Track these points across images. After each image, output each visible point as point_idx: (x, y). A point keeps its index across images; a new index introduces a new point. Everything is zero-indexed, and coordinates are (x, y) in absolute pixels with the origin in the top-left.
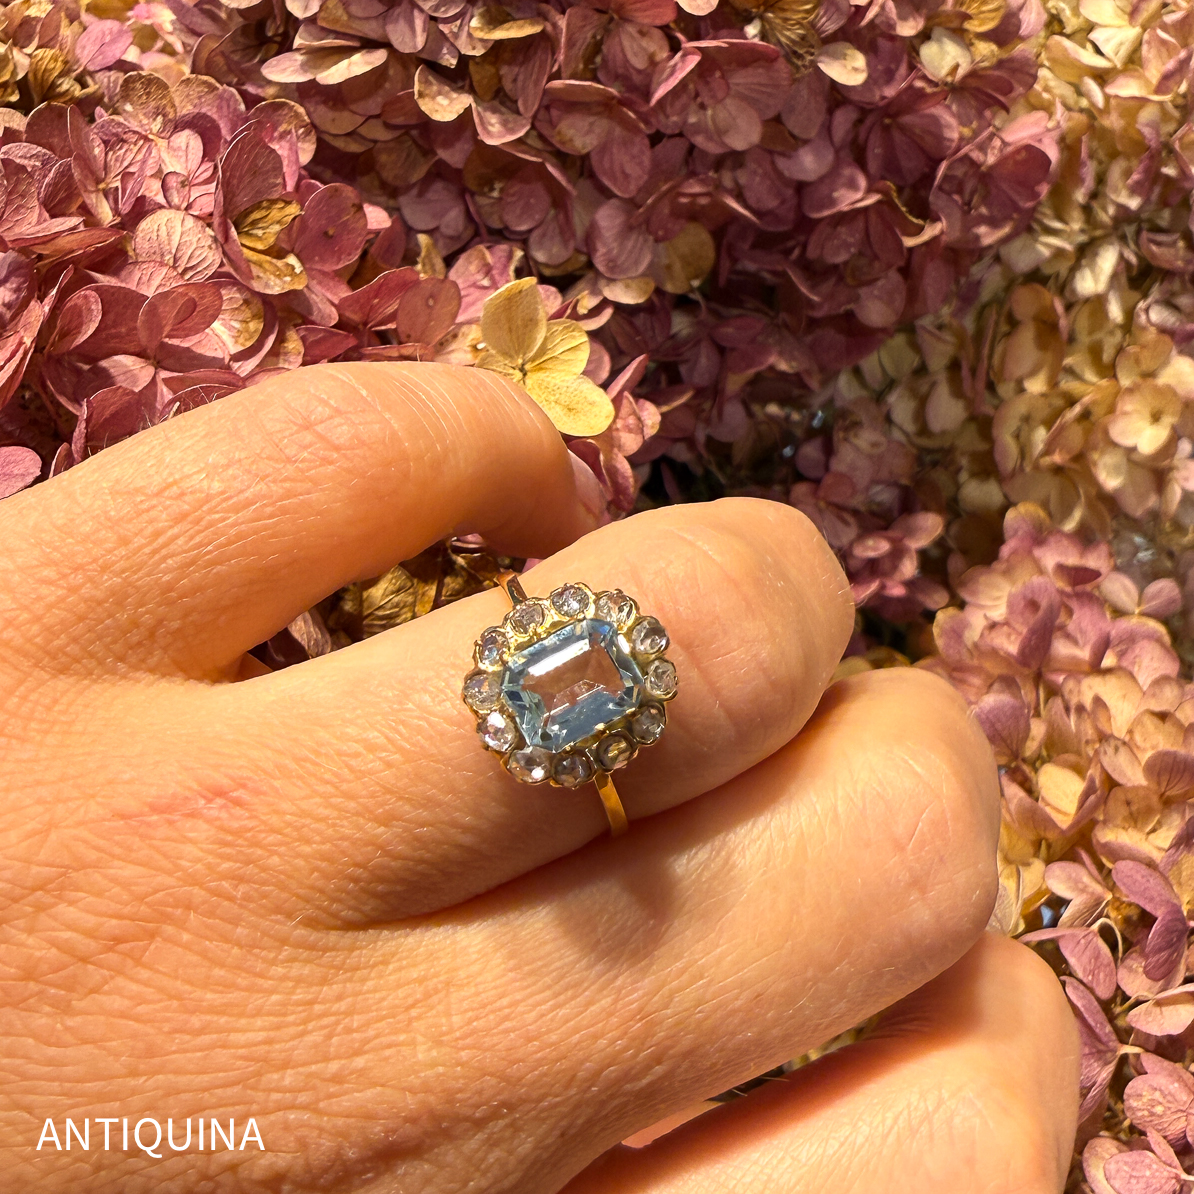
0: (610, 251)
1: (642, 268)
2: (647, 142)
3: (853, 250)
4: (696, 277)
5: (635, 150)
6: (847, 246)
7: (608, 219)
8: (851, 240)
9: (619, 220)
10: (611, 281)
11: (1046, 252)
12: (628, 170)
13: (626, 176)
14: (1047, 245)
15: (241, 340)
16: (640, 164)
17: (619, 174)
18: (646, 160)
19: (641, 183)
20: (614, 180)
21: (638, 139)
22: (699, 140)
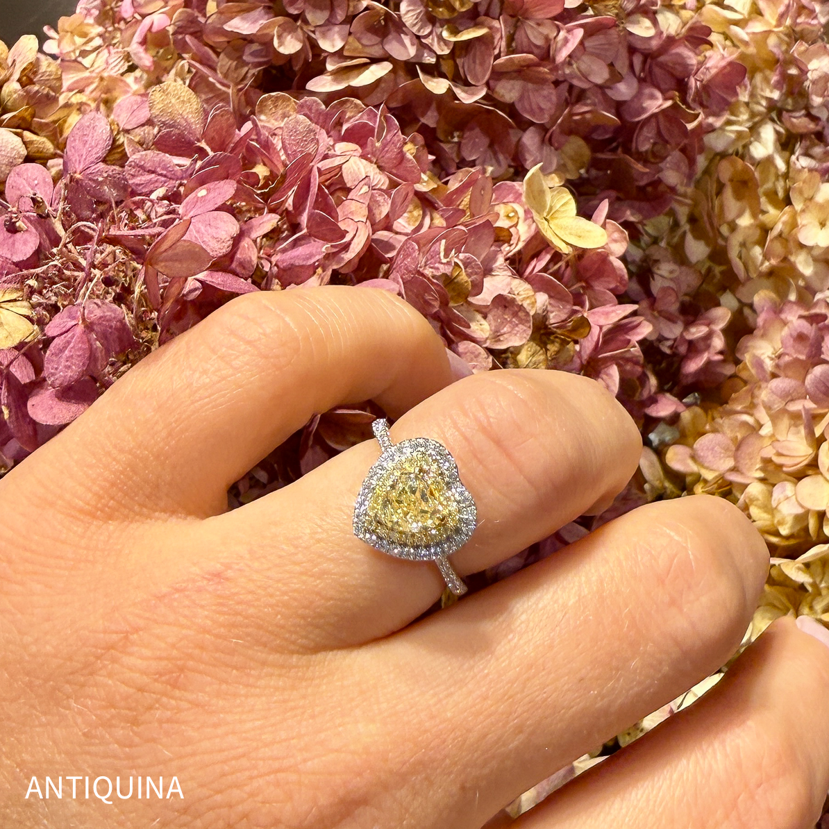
1: (554, 166)
2: (552, 86)
3: (652, 141)
4: (581, 168)
5: (545, 92)
6: (649, 139)
7: (530, 139)
8: (649, 135)
9: (537, 139)
11: (733, 136)
12: (543, 106)
13: (541, 109)
14: (732, 131)
15: (411, 223)
16: (550, 100)
17: (536, 110)
18: (554, 98)
19: (553, 111)
20: (533, 115)
21: (546, 86)
22: (576, 82)
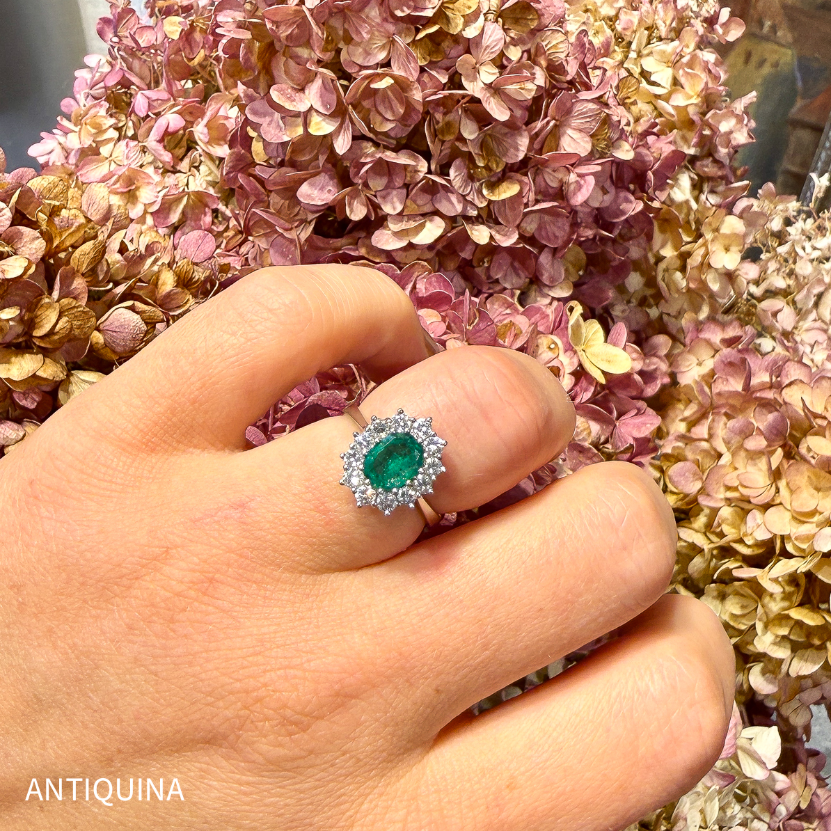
0: (550, 274)
2: (565, 218)
4: (580, 270)
5: (560, 224)
7: (545, 259)
9: (549, 258)
10: (551, 287)
12: (557, 234)
13: (556, 237)
16: (563, 230)
17: (552, 238)
18: (567, 228)
19: (565, 238)
20: (549, 240)
21: (560, 220)
